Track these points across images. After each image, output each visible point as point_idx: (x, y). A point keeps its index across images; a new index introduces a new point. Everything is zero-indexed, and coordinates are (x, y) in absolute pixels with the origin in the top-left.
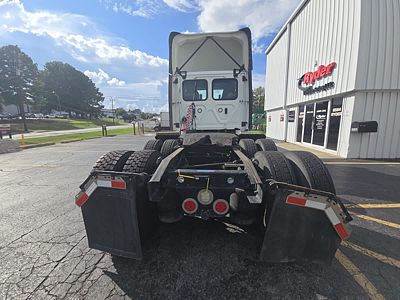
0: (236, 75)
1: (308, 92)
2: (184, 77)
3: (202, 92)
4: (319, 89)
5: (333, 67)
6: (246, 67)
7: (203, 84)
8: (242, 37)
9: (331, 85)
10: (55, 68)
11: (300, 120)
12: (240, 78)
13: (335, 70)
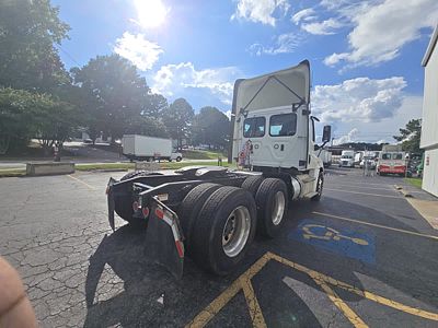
0: (294, 110)
2: (246, 116)
10: (205, 111)
12: (299, 113)
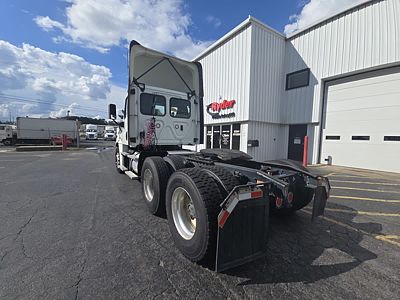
0: (189, 98)
1: (215, 116)
2: (143, 90)
3: (160, 108)
4: (224, 116)
5: (233, 102)
6: (197, 93)
7: (161, 100)
8: (194, 68)
9: (233, 115)
11: (209, 137)
12: (192, 101)
13: (235, 105)
